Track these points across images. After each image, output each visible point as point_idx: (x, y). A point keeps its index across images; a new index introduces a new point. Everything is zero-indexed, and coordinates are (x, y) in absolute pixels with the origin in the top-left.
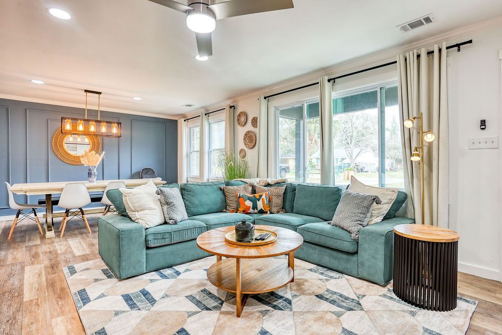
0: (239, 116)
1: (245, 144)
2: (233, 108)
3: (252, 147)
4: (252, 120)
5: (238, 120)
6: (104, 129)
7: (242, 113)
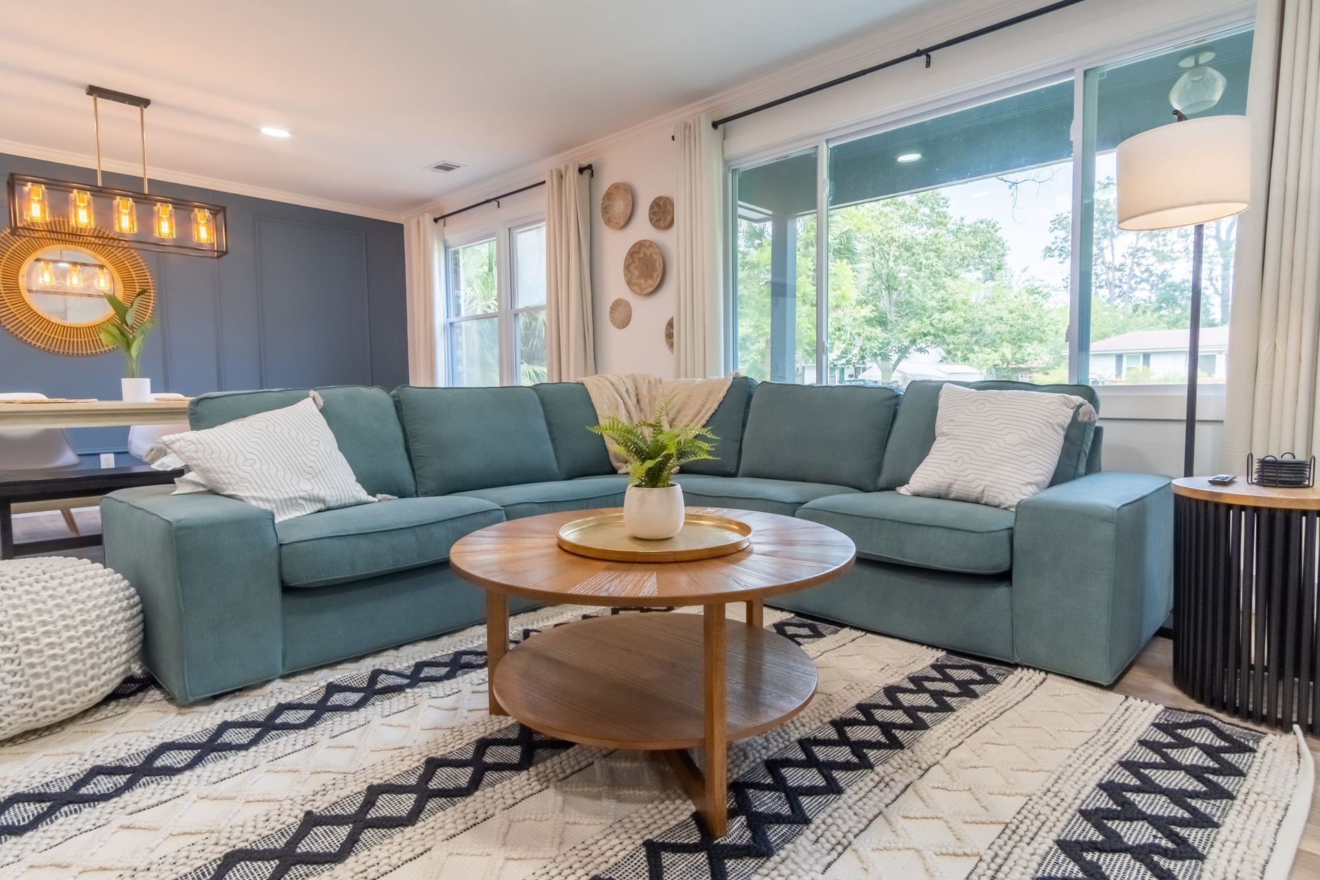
0: (608, 196)
1: (629, 283)
2: (587, 173)
3: (650, 290)
4: (652, 207)
5: (605, 210)
6: (165, 228)
7: (616, 186)
